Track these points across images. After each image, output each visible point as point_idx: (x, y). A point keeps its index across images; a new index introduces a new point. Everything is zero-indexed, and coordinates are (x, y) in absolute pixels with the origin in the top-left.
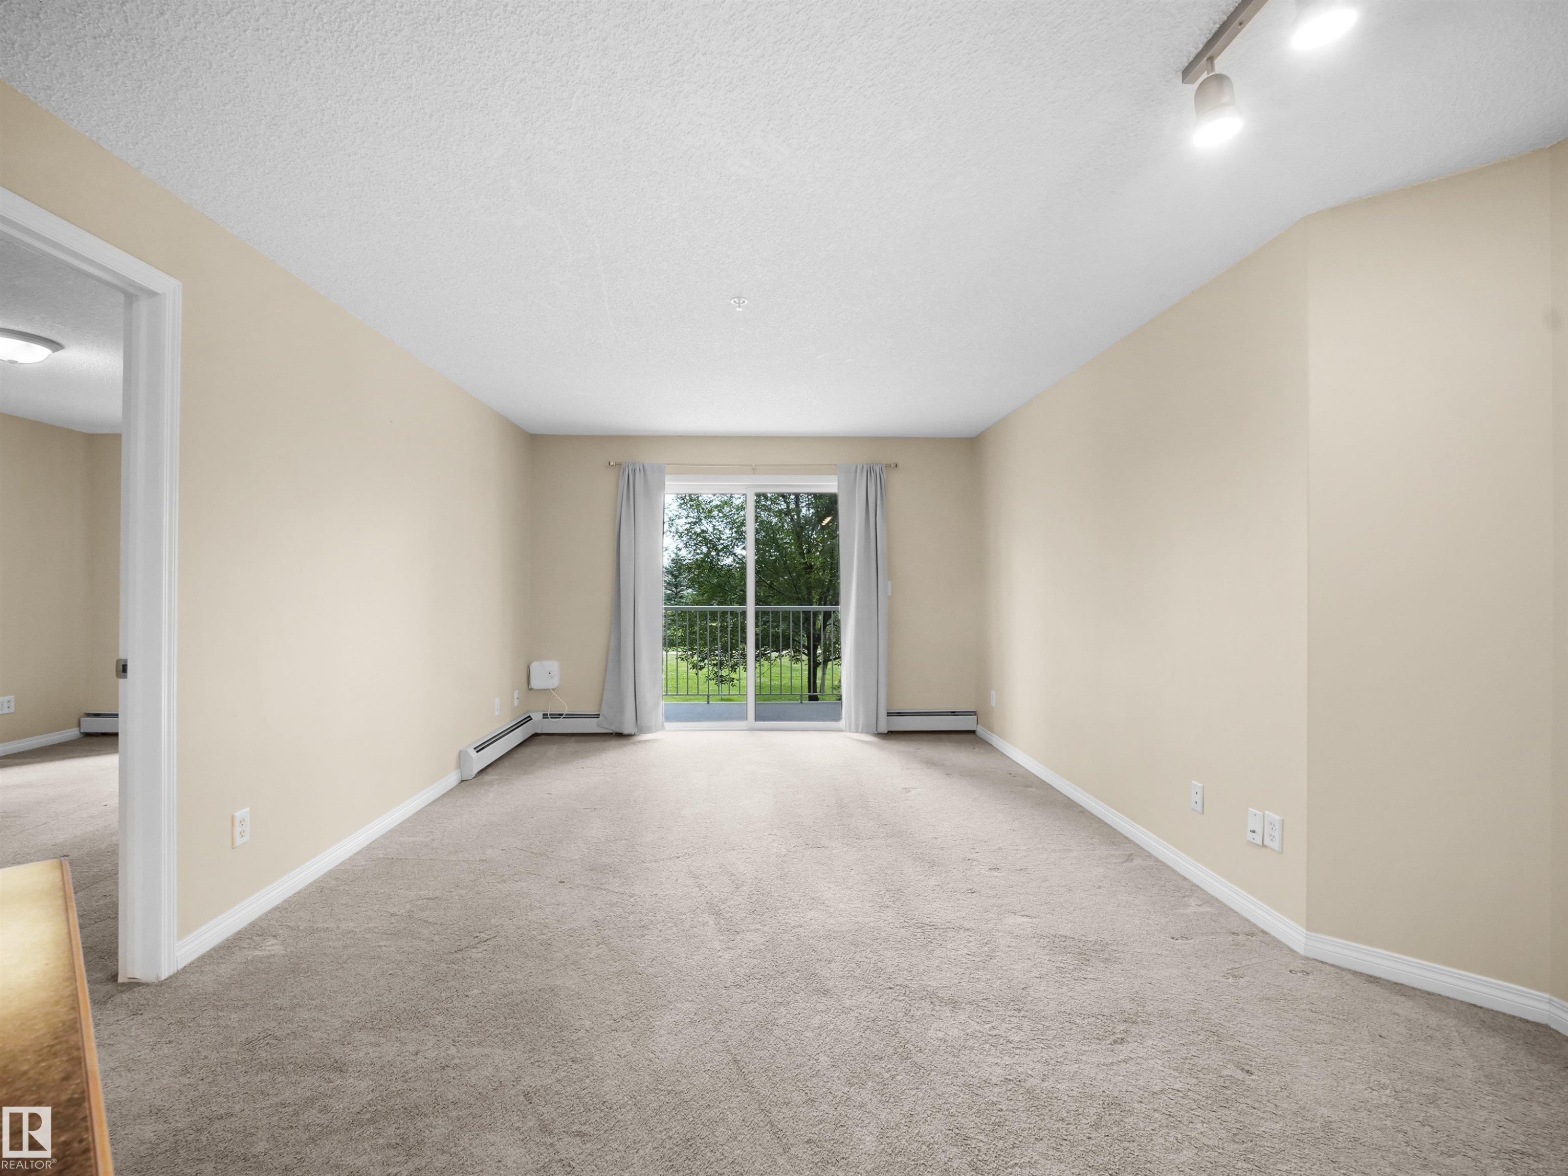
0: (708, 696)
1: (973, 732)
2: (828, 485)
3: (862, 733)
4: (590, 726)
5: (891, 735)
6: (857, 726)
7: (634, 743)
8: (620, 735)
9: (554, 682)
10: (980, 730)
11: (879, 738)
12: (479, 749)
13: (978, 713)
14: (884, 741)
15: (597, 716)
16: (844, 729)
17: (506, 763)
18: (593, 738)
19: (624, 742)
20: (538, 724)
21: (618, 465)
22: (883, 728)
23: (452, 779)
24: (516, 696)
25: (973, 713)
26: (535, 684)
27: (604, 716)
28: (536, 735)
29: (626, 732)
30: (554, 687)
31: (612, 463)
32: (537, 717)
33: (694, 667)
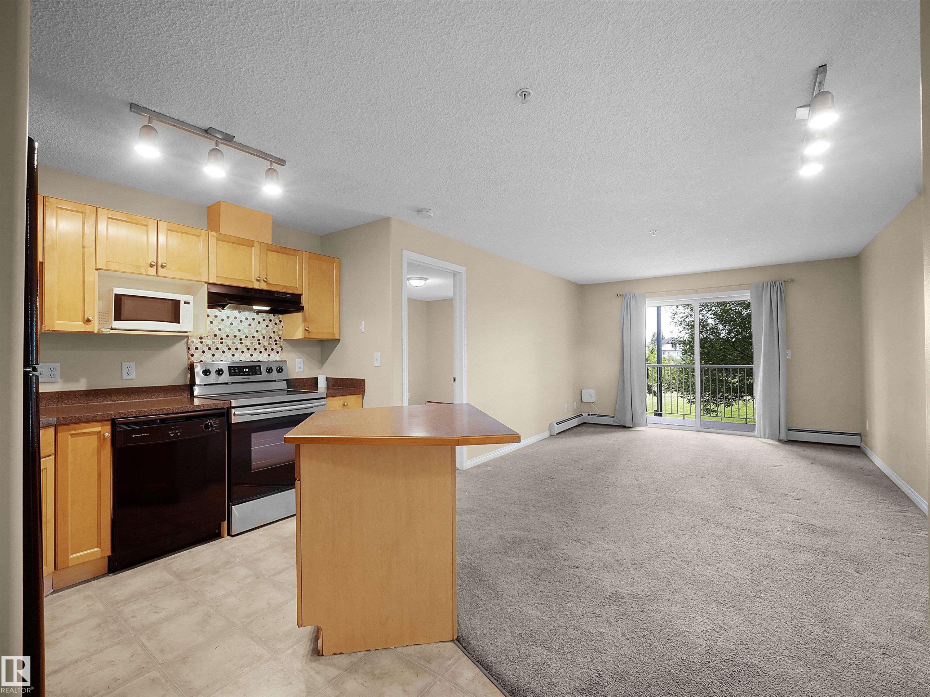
0: (684, 415)
1: (859, 447)
2: (746, 296)
3: (768, 439)
4: (609, 421)
5: (791, 442)
6: (765, 434)
7: (630, 431)
8: (624, 427)
9: (593, 400)
10: (862, 445)
11: (781, 443)
12: (558, 423)
13: (862, 435)
14: (784, 445)
15: (613, 417)
16: (757, 436)
17: (570, 432)
18: (611, 427)
19: (626, 430)
20: (585, 418)
21: (622, 295)
22: (783, 437)
23: (547, 434)
24: (575, 404)
25: (859, 435)
26: (583, 400)
27: (616, 417)
28: (585, 423)
29: (627, 425)
30: (593, 401)
31: (619, 295)
32: (585, 415)
33: (689, 402)
